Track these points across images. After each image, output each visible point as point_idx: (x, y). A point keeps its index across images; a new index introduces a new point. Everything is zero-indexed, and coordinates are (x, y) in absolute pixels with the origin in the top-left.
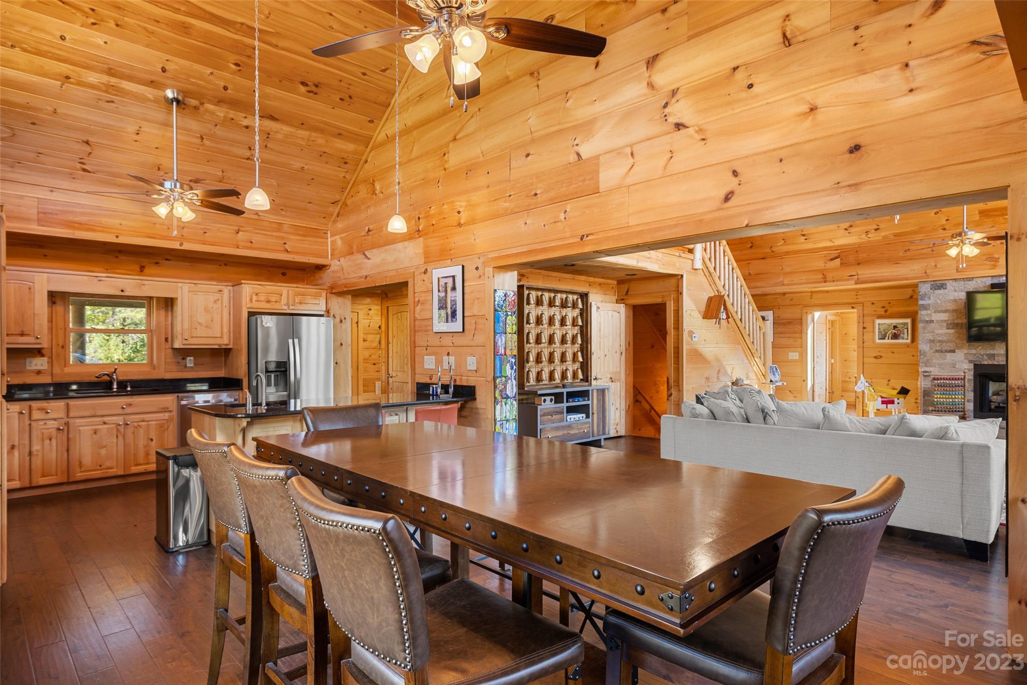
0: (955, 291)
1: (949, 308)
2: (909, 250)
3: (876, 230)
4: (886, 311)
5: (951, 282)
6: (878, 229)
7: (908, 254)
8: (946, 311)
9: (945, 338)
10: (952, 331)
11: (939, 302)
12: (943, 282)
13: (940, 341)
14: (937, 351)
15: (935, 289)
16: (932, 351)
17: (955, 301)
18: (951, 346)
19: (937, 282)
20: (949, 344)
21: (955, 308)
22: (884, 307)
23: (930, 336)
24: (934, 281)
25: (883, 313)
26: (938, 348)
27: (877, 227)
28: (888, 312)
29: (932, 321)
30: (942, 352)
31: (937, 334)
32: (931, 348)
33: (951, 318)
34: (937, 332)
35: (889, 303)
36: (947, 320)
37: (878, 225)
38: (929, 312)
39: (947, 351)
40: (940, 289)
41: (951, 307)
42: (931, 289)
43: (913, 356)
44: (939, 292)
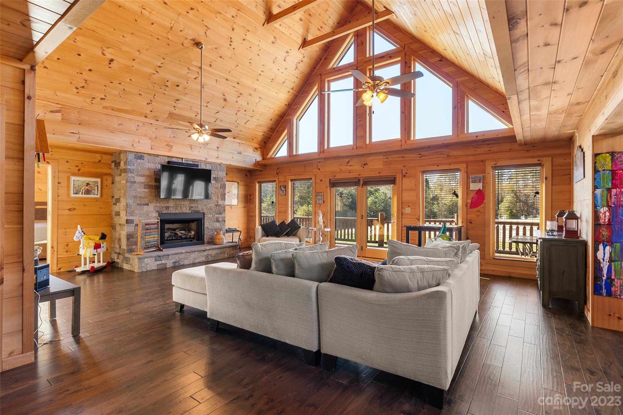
0: (149, 162)
1: (145, 174)
2: (121, 124)
3: (101, 99)
4: (79, 170)
5: (146, 155)
6: (104, 99)
7: (121, 127)
8: (143, 176)
9: (143, 195)
10: (147, 190)
11: (140, 169)
12: (141, 154)
13: (140, 197)
14: (138, 204)
15: (137, 159)
16: (135, 204)
17: (149, 169)
18: (146, 201)
19: (138, 154)
20: (145, 199)
21: (149, 174)
22: (77, 166)
23: (133, 193)
24: (137, 152)
25: (77, 171)
26: (139, 202)
27: (103, 97)
28: (80, 171)
29: (135, 182)
30: (141, 205)
31: (138, 192)
32: (134, 202)
33: (146, 181)
34: (138, 190)
35: (82, 163)
36: (144, 182)
37: (105, 96)
38: (133, 175)
39: (143, 205)
40: (140, 159)
41: (147, 173)
42: (135, 158)
43: (100, 208)
44: (139, 161)
